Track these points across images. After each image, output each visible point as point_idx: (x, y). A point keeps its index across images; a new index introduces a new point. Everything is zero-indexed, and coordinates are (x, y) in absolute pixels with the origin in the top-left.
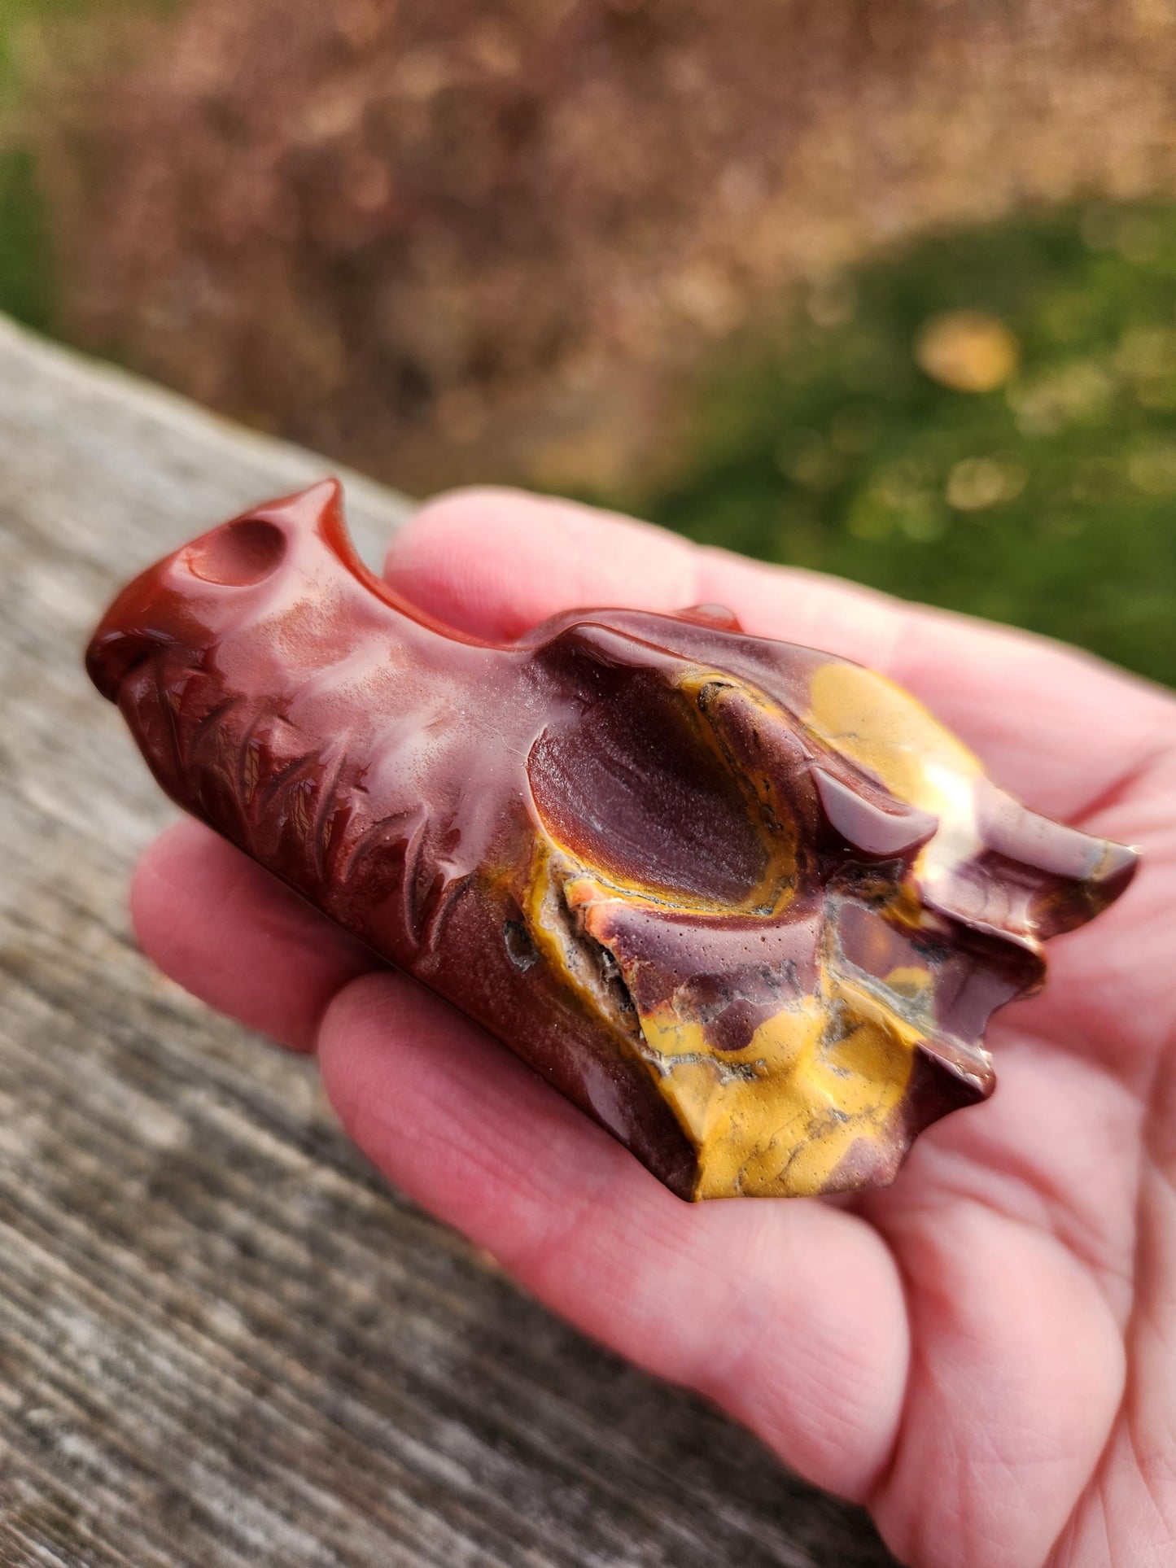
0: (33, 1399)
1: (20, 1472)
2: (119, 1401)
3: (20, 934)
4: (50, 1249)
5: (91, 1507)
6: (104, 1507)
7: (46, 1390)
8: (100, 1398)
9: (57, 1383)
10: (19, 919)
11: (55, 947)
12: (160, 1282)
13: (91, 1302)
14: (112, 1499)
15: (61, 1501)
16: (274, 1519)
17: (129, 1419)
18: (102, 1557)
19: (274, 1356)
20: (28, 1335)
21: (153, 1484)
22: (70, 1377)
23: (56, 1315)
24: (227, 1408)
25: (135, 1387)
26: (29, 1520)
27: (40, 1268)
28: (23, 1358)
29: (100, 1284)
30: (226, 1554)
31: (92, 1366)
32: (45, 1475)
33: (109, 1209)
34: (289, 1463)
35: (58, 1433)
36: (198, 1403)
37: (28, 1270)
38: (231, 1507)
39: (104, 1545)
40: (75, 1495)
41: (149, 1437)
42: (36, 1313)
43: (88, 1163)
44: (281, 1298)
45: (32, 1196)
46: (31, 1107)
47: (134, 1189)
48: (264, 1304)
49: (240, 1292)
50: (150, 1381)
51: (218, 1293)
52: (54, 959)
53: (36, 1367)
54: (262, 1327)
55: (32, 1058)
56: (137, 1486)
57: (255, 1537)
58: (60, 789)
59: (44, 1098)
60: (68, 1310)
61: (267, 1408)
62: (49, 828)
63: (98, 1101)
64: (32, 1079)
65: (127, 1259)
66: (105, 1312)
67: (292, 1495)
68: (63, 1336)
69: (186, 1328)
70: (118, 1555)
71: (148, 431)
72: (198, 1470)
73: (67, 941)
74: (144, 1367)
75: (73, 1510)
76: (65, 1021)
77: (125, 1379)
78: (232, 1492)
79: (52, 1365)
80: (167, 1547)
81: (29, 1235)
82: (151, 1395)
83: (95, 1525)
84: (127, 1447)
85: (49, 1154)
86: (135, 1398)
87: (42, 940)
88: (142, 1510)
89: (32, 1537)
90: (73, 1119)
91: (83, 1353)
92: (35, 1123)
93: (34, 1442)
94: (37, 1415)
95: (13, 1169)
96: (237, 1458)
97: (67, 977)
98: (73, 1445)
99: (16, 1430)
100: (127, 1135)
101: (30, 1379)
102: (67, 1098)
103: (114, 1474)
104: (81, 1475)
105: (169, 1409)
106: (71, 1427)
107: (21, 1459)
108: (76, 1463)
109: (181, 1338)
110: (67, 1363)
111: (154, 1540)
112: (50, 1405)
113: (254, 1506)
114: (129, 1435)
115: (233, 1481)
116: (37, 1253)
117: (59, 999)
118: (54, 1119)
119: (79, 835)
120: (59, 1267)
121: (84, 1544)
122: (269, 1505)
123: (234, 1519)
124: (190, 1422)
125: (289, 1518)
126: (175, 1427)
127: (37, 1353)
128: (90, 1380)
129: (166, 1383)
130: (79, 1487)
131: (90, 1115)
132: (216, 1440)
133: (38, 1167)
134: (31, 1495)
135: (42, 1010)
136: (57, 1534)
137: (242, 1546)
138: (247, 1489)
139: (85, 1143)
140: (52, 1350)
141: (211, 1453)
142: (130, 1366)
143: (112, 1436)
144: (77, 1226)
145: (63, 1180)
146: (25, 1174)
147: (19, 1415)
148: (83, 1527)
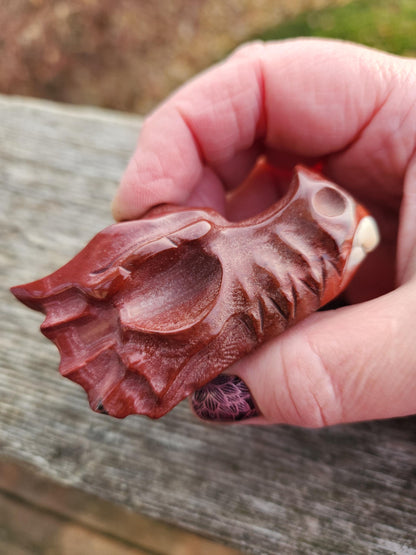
0: (93, 425)
1: (96, 448)
5: (123, 451)
6: (128, 450)
14: (129, 447)
15: (112, 452)
16: (184, 438)
18: (131, 465)
21: (141, 439)
26: (104, 463)
30: (171, 453)
34: (184, 420)
35: (104, 433)
38: (169, 439)
39: (132, 461)
40: (116, 449)
56: (136, 441)
57: (180, 445)
62: (41, 248)
67: (188, 429)
70: (136, 462)
71: (35, 114)
72: (155, 430)
75: (117, 454)
78: (167, 434)
80: (152, 456)
83: (126, 457)
88: (140, 448)
93: (98, 437)
94: (96, 429)
96: (167, 423)
98: (111, 435)
99: (92, 436)
101: (91, 419)
103: (127, 439)
104: (117, 443)
106: (109, 430)
107: (95, 444)
108: (114, 441)
111: (147, 456)
112: (99, 424)
113: (176, 436)
114: (129, 426)
115: (167, 430)
121: (124, 463)
122: (181, 434)
123: (172, 442)
125: (189, 436)
126: (143, 420)
130: (117, 447)
134: (101, 453)
136: (114, 462)
137: (175, 449)
138: (173, 432)
141: (158, 424)
143: (123, 428)
147: (90, 430)
148: (122, 458)
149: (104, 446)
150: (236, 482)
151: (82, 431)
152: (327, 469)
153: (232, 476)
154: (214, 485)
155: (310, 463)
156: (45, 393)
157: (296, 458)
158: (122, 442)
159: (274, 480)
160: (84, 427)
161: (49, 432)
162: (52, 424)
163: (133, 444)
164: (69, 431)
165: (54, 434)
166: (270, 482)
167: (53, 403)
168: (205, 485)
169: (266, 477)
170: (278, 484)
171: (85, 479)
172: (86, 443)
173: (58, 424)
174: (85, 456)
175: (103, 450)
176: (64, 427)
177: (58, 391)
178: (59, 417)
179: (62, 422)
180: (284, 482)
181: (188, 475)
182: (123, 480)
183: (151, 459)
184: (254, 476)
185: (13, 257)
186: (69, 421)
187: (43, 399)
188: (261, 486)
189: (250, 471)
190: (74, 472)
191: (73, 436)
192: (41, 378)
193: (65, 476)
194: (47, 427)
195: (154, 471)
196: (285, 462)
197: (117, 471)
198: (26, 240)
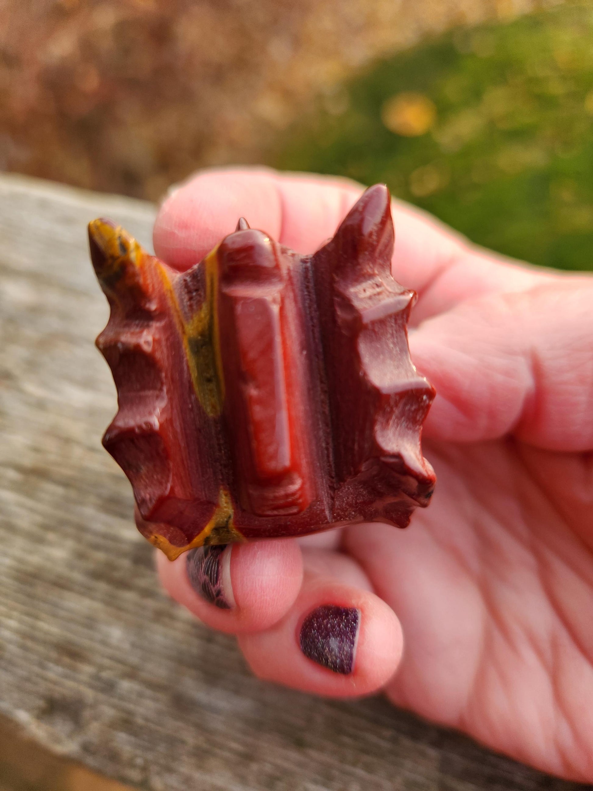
0: (102, 668)
1: (103, 703)
2: (143, 659)
3: (39, 457)
4: (93, 598)
5: (140, 710)
6: (147, 708)
7: (107, 662)
8: (134, 659)
9: (112, 658)
10: (37, 450)
11: (58, 459)
12: (150, 603)
13: (118, 618)
14: (150, 703)
15: (126, 711)
17: (150, 666)
18: (152, 732)
20: (91, 639)
21: (167, 693)
22: (117, 654)
23: (103, 627)
24: (195, 651)
25: (148, 651)
26: (113, 723)
27: (90, 608)
28: (92, 650)
29: (119, 609)
30: (209, 715)
31: (126, 646)
33: (117, 575)
35: (116, 681)
36: (181, 652)
37: (84, 611)
38: (207, 695)
39: (152, 726)
40: (131, 707)
41: (161, 672)
42: (92, 628)
43: (100, 556)
45: (77, 576)
46: (65, 536)
47: (126, 563)
50: (155, 647)
52: (59, 464)
53: (99, 653)
55: (60, 514)
56: (160, 695)
57: (222, 704)
58: (43, 386)
59: (70, 530)
60: (107, 623)
61: (215, 648)
62: (40, 404)
63: (98, 527)
64: (63, 523)
65: (129, 596)
66: (126, 621)
67: (236, 682)
68: (108, 636)
69: (167, 620)
70: (159, 728)
72: (186, 681)
74: (151, 642)
75: (130, 713)
76: (73, 494)
77: (143, 649)
78: (206, 687)
79: (108, 650)
80: (182, 720)
81: (83, 594)
82: (158, 653)
83: (145, 718)
85: (81, 556)
86: (150, 656)
87: (52, 457)
88: (166, 705)
89: (115, 730)
90: (89, 537)
91: (119, 641)
92: (70, 544)
93: (107, 687)
94: (105, 674)
96: (205, 672)
97: (68, 472)
98: (126, 685)
99: (98, 684)
100: (115, 539)
101: (98, 659)
102: (82, 528)
103: (149, 692)
106: (122, 676)
107: (101, 697)
109: (166, 626)
110: (114, 648)
111: (174, 718)
112: (110, 668)
113: (218, 691)
114: (151, 673)
115: (205, 682)
117: (66, 483)
118: (78, 540)
120: (97, 605)
124: (179, 661)
127: (98, 646)
128: (127, 653)
130: (134, 703)
131: (96, 534)
132: (192, 666)
134: (110, 711)
135: (60, 490)
136: (126, 725)
137: (215, 711)
139: (97, 547)
140: (104, 643)
141: (191, 672)
143: (144, 675)
144: (102, 586)
145: (91, 566)
146: (72, 567)
147: (97, 678)
148: (140, 721)
149: (115, 701)
150: (301, 765)
151: (84, 678)
152: (433, 753)
153: (294, 755)
154: (268, 768)
155: (406, 742)
156: (37, 618)
157: (388, 733)
158: (141, 695)
159: (354, 764)
160: (87, 669)
161: (38, 675)
162: (42, 666)
163: (155, 700)
164: (66, 677)
165: (46, 679)
166: (348, 768)
167: (47, 633)
168: (255, 767)
169: (343, 760)
170: (360, 772)
171: (86, 748)
172: (89, 694)
173: (51, 665)
174: (87, 713)
175: (114, 706)
176: (59, 669)
177: (55, 616)
178: (54, 654)
179: (57, 662)
180: (368, 768)
181: (231, 750)
182: (139, 752)
183: (179, 724)
184: (325, 758)
186: (67, 660)
187: (33, 627)
188: (335, 773)
189: (321, 749)
190: (70, 736)
191: (70, 684)
192: (31, 596)
193: (58, 740)
194: (36, 669)
195: (183, 742)
196: (372, 738)
197: (133, 739)
198: (20, 391)
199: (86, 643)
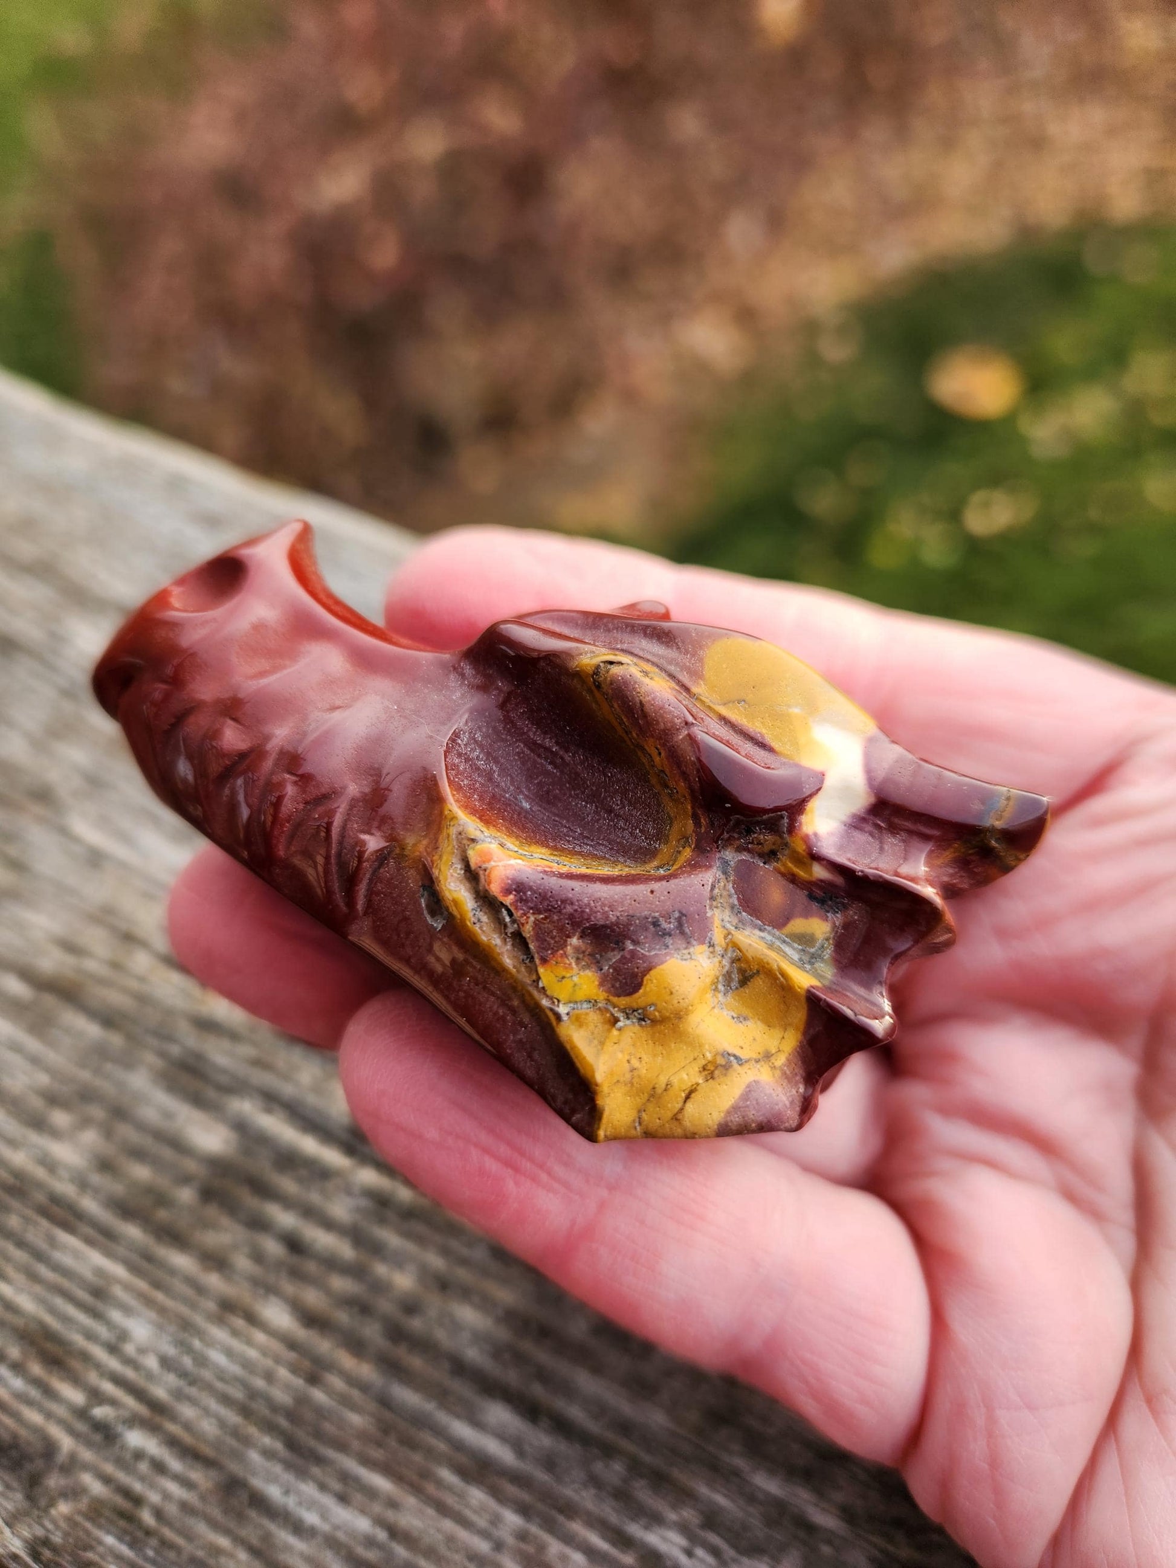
0: (96, 1396)
1: (86, 1467)
2: (178, 1395)
3: (70, 960)
4: (108, 1254)
5: (154, 1498)
6: (166, 1496)
7: (108, 1387)
8: (160, 1393)
9: (118, 1380)
10: (70, 947)
11: (103, 971)
12: (214, 1280)
13: (149, 1302)
14: (173, 1487)
15: (126, 1493)
16: (327, 1501)
17: (188, 1412)
18: (165, 1544)
19: (324, 1346)
20: (90, 1336)
21: (213, 1473)
22: (130, 1373)
23: (116, 1315)
24: (281, 1397)
25: (193, 1381)
26: (96, 1511)
27: (99, 1272)
28: (85, 1357)
29: (157, 1285)
30: (284, 1536)
31: (151, 1362)
32: (109, 1468)
33: (163, 1214)
34: (342, 1446)
35: (120, 1428)
36: (253, 1394)
37: (88, 1275)
38: (287, 1492)
39: (168, 1533)
40: (138, 1487)
41: (208, 1427)
42: (96, 1315)
43: (141, 1172)
44: (328, 1292)
45: (90, 1205)
46: (85, 1122)
47: (186, 1195)
48: (312, 1297)
49: (289, 1288)
50: (207, 1375)
51: (270, 1290)
52: (102, 982)
53: (98, 1366)
54: (311, 1319)
55: (85, 1075)
56: (197, 1475)
57: (311, 1518)
58: (103, 822)
59: (97, 1112)
60: (127, 1310)
61: (318, 1395)
62: (95, 859)
63: (149, 1114)
64: (86, 1095)
65: (182, 1261)
66: (162, 1311)
67: (345, 1477)
68: (124, 1336)
69: (239, 1323)
70: (180, 1541)
71: (176, 485)
72: (254, 1456)
73: (116, 966)
74: (201, 1361)
75: (138, 1501)
76: (116, 1040)
77: (183, 1374)
78: (288, 1477)
79: (113, 1364)
80: (227, 1532)
81: (89, 1242)
82: (209, 1388)
83: (158, 1514)
84: (187, 1438)
85: (105, 1165)
86: (193, 1391)
87: (91, 965)
88: (203, 1498)
89: (100, 1527)
90: (126, 1131)
91: (142, 1351)
92: (90, 1137)
93: (98, 1438)
94: (100, 1412)
95: (72, 1180)
96: (291, 1444)
97: (116, 999)
98: (135, 1438)
99: (81, 1427)
100: (178, 1145)
101: (93, 1377)
102: (119, 1113)
103: (175, 1465)
104: (143, 1467)
105: (226, 1400)
106: (135, 1421)
107: (87, 1455)
108: (139, 1455)
109: (235, 1333)
110: (128, 1361)
111: (214, 1525)
112: (113, 1402)
113: (309, 1489)
114: (187, 1426)
115: (288, 1466)
116: (96, 1258)
117: (109, 1020)
118: (108, 1133)
119: (123, 865)
120: (118, 1270)
121: (148, 1533)
122: (323, 1487)
123: (291, 1502)
124: (245, 1412)
125: (343, 1499)
126: (233, 1417)
127: (99, 1353)
128: (150, 1376)
129: (221, 1376)
130: (142, 1479)
131: (141, 1127)
132: (270, 1427)
133: (96, 1178)
134: (97, 1488)
135: (93, 1030)
136: (122, 1523)
137: (298, 1528)
138: (302, 1474)
139: (138, 1154)
140: (113, 1349)
141: (267, 1440)
142: (187, 1362)
143: (172, 1428)
144: (133, 1231)
145: (118, 1189)
146: (83, 1185)
147: (83, 1412)
148: (147, 1516)
151: (61, 1411)
158: (159, 1468)
160: (71, 1394)
163: (186, 1483)
164: (30, 1403)
171: (35, 1549)
172: (66, 1443)
174: (54, 1481)
176: (18, 1383)
177: (33, 1277)
178: (14, 1351)
179: (18, 1368)
185: (18, 866)
186: (36, 1369)
190: (11, 1523)
191: (33, 1416)
198: (64, 832)
199: (78, 1340)
